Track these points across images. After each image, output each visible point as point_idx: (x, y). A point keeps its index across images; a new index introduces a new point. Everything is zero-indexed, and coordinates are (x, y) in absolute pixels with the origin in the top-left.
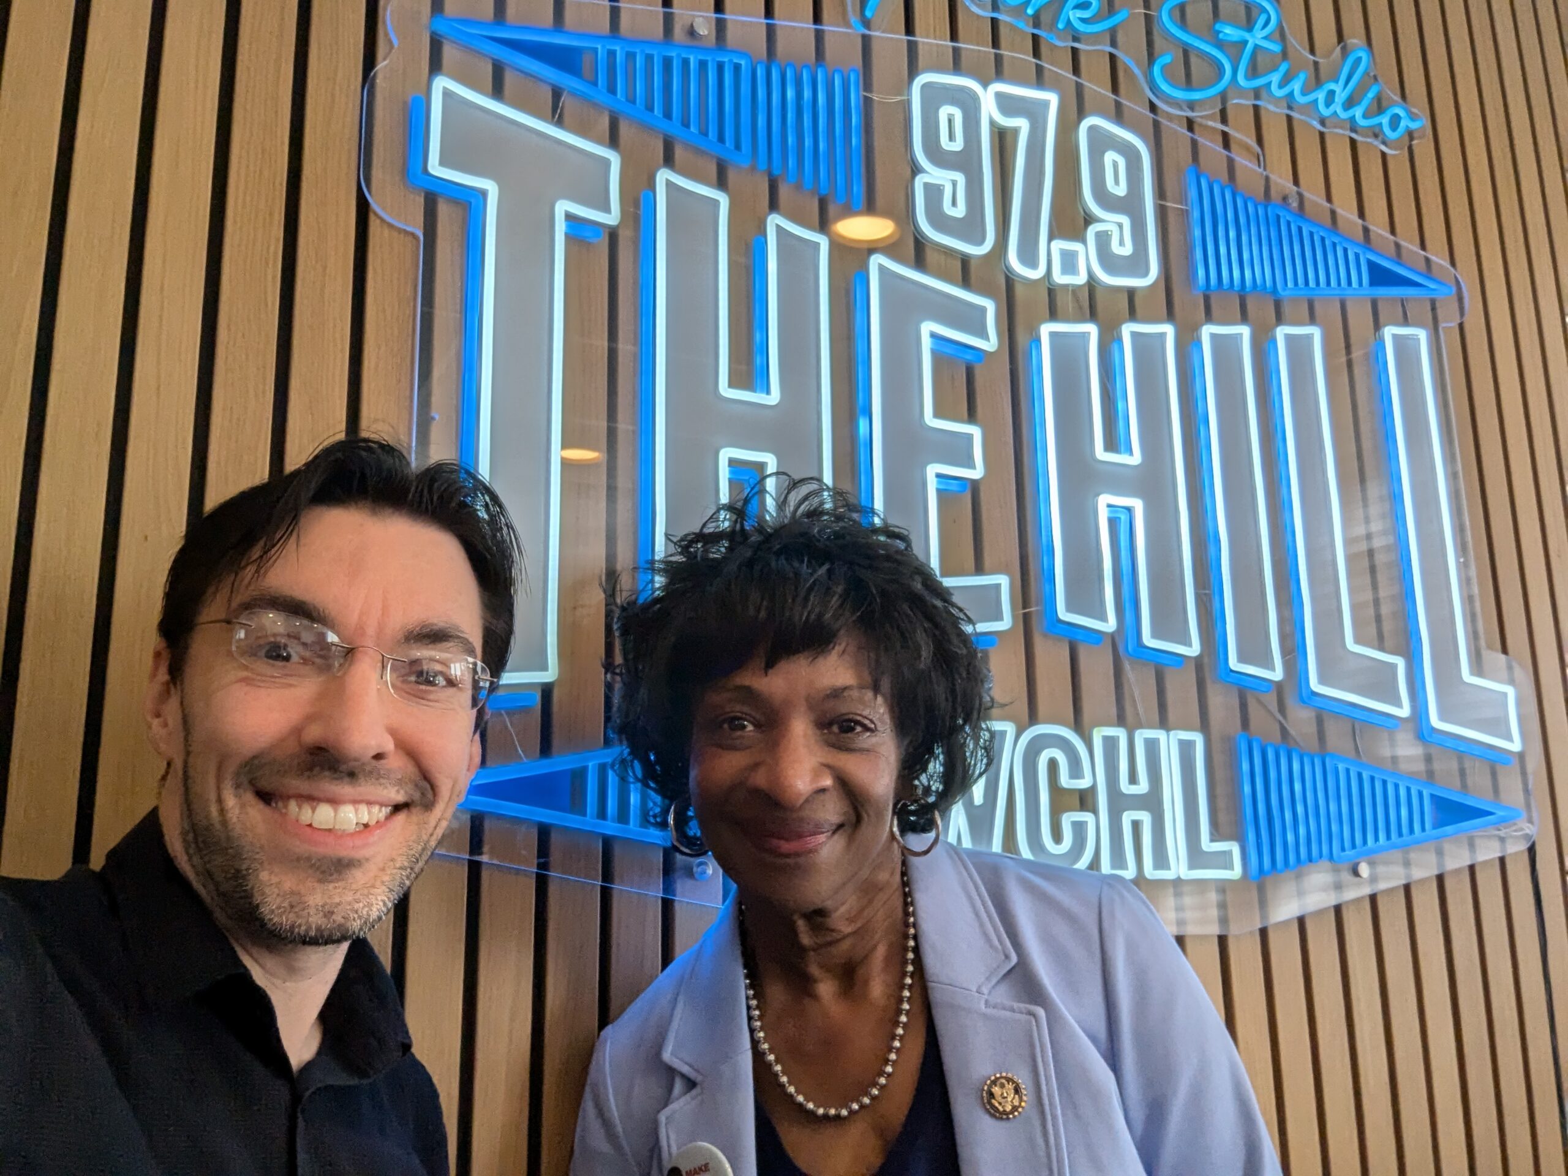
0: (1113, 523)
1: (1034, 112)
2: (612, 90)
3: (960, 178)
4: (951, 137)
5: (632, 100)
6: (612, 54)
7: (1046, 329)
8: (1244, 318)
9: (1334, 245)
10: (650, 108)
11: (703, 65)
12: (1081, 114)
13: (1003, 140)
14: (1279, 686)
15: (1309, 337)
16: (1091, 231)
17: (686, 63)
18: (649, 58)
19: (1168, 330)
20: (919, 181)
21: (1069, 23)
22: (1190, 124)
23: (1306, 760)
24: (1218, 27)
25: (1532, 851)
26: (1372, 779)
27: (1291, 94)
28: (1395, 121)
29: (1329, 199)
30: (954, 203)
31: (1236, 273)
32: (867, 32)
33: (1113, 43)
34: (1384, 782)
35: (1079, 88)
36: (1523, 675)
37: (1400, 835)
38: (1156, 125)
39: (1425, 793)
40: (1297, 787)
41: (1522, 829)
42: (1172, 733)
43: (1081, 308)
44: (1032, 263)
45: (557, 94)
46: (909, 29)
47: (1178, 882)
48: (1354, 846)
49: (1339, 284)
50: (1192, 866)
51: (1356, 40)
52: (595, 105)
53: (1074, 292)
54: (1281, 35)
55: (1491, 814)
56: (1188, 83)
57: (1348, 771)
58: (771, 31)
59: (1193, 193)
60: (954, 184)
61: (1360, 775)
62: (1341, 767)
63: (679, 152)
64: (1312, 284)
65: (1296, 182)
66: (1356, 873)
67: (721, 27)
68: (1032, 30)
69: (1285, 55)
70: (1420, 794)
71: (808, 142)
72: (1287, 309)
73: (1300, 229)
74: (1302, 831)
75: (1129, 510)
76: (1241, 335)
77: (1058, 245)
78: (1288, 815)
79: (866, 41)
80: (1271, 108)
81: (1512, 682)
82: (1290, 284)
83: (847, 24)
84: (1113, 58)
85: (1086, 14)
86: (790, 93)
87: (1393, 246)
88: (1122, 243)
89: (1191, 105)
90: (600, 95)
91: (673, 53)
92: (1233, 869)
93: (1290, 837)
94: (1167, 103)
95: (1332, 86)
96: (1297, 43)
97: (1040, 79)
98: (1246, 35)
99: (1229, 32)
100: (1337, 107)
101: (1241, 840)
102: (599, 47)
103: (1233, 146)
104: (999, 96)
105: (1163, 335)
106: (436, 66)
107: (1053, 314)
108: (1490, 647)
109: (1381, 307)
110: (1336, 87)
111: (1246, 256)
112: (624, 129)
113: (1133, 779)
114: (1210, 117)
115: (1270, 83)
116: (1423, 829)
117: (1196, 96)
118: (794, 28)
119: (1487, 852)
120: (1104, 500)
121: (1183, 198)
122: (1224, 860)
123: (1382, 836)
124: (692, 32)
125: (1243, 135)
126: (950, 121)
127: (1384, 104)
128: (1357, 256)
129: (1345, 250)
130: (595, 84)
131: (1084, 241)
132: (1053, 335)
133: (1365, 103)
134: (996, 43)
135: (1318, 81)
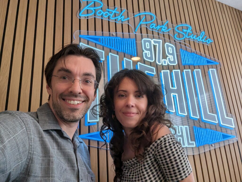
0: (173, 97)
1: (159, 43)
2: (103, 43)
3: (149, 52)
4: (148, 47)
5: (105, 44)
6: (103, 38)
7: (162, 71)
8: (190, 69)
9: (201, 58)
10: (108, 45)
11: (114, 39)
12: (165, 42)
13: (155, 47)
14: (199, 119)
15: (199, 71)
16: (167, 58)
17: (112, 39)
18: (107, 39)
19: (179, 71)
20: (144, 53)
21: (163, 30)
22: (180, 43)
23: (204, 130)
24: (183, 30)
25: (237, 142)
26: (213, 132)
27: (194, 38)
28: (209, 41)
29: (200, 52)
30: (149, 55)
31: (188, 63)
32: (135, 33)
33: (169, 33)
34: (215, 133)
35: (165, 39)
36: (234, 117)
37: (218, 140)
38: (176, 44)
39: (221, 134)
40: (203, 133)
41: (236, 139)
42: (184, 126)
43: (167, 68)
44: (160, 63)
45: (96, 44)
46: (141, 33)
47: (186, 148)
48: (211, 142)
49: (202, 63)
50: (188, 145)
51: (202, 30)
52: (101, 45)
53: (166, 66)
54: (192, 30)
55: (231, 137)
56: (179, 37)
57: (210, 131)
58: (123, 34)
59: (181, 52)
60: (149, 53)
61: (211, 132)
62: (209, 130)
63: (112, 51)
64: (199, 63)
65: (195, 50)
66: (212, 146)
67: (116, 34)
68: (158, 32)
69: (192, 33)
70: (220, 134)
71: (129, 48)
72: (196, 67)
73: (196, 56)
74: (204, 140)
75: (176, 95)
76: (189, 71)
77: (163, 60)
78: (201, 137)
79: (136, 35)
80: (191, 40)
81: (232, 117)
82: (196, 64)
83: (133, 33)
84: (169, 35)
85: (165, 29)
86: (126, 42)
87: (210, 58)
88: (172, 59)
89: (180, 40)
90: (101, 44)
91: (110, 38)
92: (194, 145)
93: (202, 141)
94: (177, 40)
95: (199, 37)
96: (194, 31)
97: (159, 38)
98: (187, 31)
99: (185, 31)
100: (200, 40)
101: (195, 141)
102: (101, 38)
103: (186, 46)
104: (154, 41)
105: (178, 71)
106: (80, 41)
107: (163, 69)
108: (229, 113)
109: (209, 66)
110: (200, 37)
111: (189, 60)
112: (105, 48)
113: (179, 133)
114: (183, 42)
115: (191, 37)
116: (221, 139)
117: (181, 39)
118: (126, 34)
119: (231, 142)
120: (172, 94)
121: (180, 53)
122: (193, 144)
123: (215, 140)
124: (113, 35)
125: (187, 44)
126: (148, 45)
127: (207, 38)
128: (205, 59)
129: (203, 59)
130: (101, 42)
131: (167, 59)
132: (163, 72)
133: (204, 39)
134: (153, 34)
135: (197, 36)
